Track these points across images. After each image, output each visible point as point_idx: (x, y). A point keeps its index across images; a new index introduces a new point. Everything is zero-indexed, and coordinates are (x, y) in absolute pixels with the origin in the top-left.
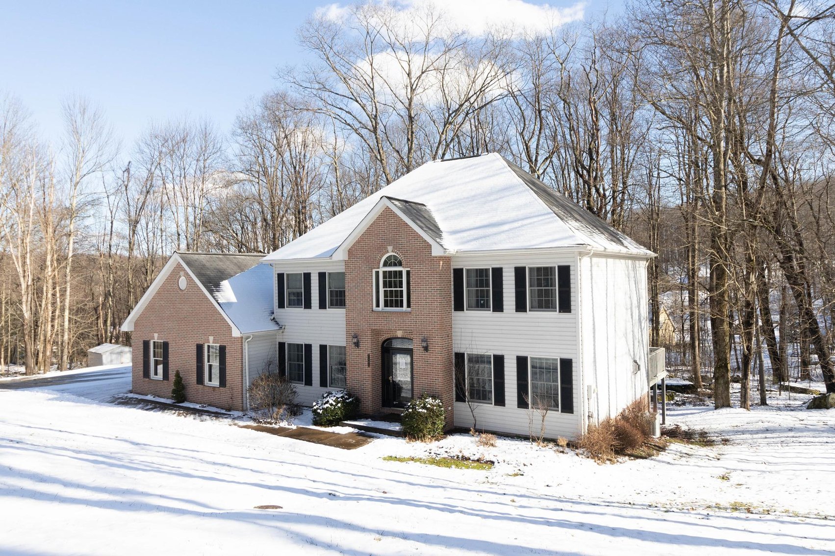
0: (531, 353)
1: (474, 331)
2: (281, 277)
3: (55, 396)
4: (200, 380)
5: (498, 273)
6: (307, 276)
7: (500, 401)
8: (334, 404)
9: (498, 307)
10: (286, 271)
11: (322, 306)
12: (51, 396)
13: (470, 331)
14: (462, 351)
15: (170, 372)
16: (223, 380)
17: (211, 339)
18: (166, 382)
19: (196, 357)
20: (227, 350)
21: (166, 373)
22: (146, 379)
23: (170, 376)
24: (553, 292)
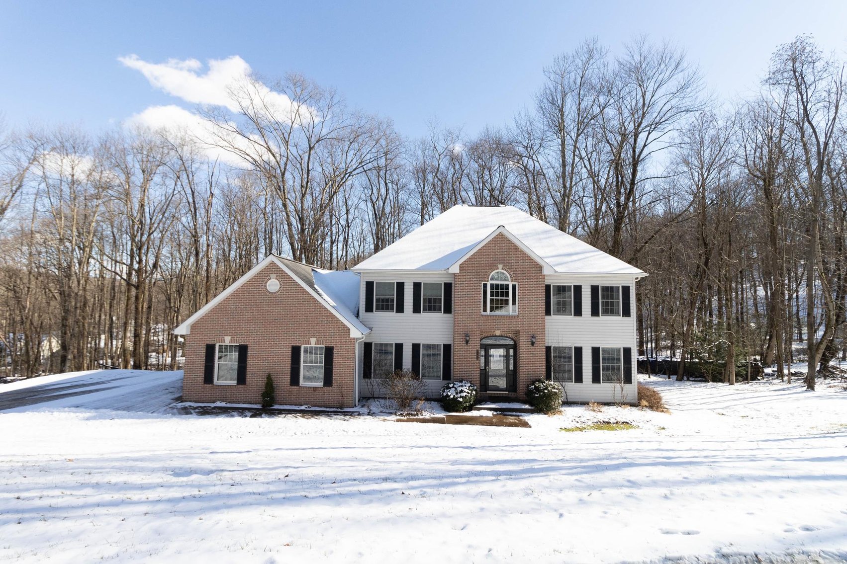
0: (603, 345)
1: (559, 330)
2: (369, 285)
3: (94, 414)
4: (295, 382)
5: (578, 289)
6: (401, 286)
7: (579, 379)
8: (470, 392)
9: (578, 313)
10: (375, 280)
11: (416, 310)
12: (88, 415)
13: (556, 330)
14: (549, 345)
15: (249, 376)
16: (328, 380)
17: (313, 341)
18: (240, 386)
19: (290, 359)
20: (335, 351)
21: (242, 377)
22: (208, 386)
23: (248, 380)
24: (618, 303)
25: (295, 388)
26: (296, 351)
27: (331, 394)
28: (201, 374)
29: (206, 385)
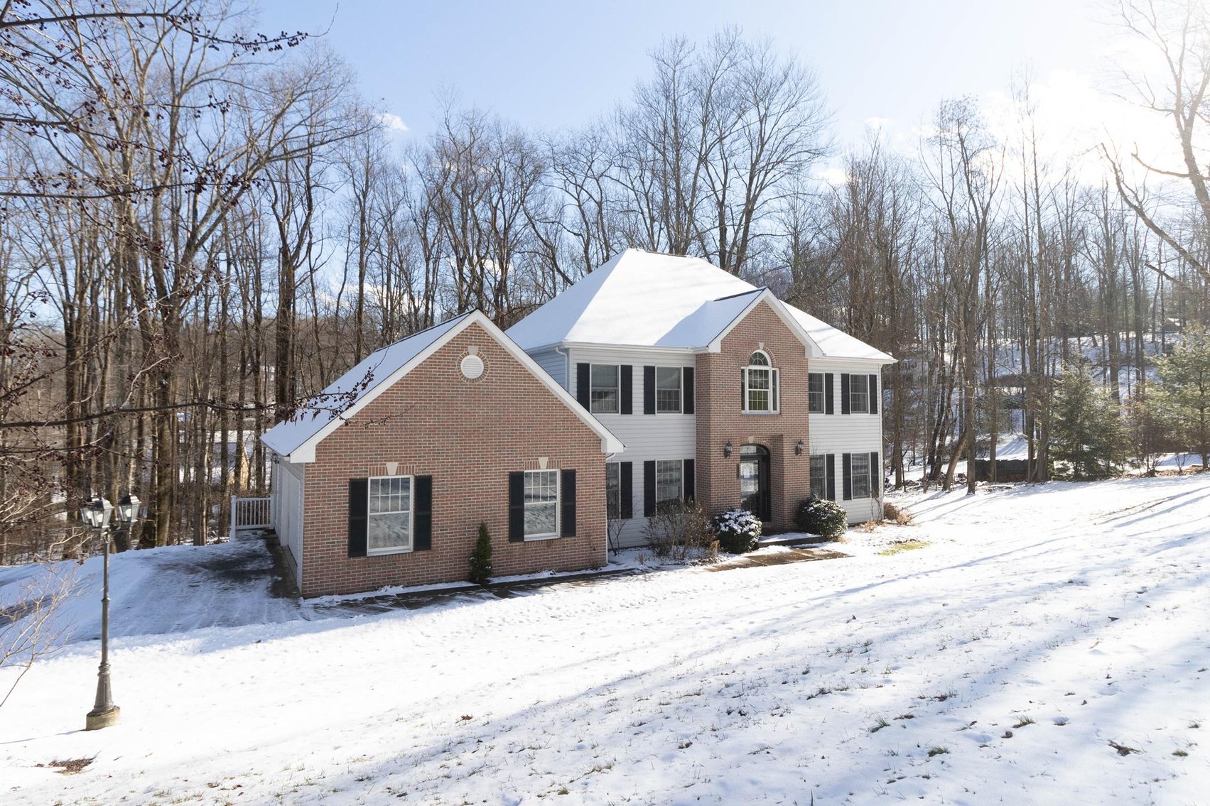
0: (853, 450)
2: (583, 369)
4: (516, 530)
5: (830, 377)
6: (627, 371)
9: (830, 410)
11: (649, 409)
13: (816, 433)
15: (435, 532)
16: (569, 526)
17: (543, 461)
18: (421, 553)
19: (506, 496)
20: (578, 477)
21: (423, 537)
22: (357, 559)
23: (434, 541)
24: (864, 397)
25: (517, 545)
26: (517, 481)
27: (576, 548)
28: (341, 539)
29: (352, 559)
